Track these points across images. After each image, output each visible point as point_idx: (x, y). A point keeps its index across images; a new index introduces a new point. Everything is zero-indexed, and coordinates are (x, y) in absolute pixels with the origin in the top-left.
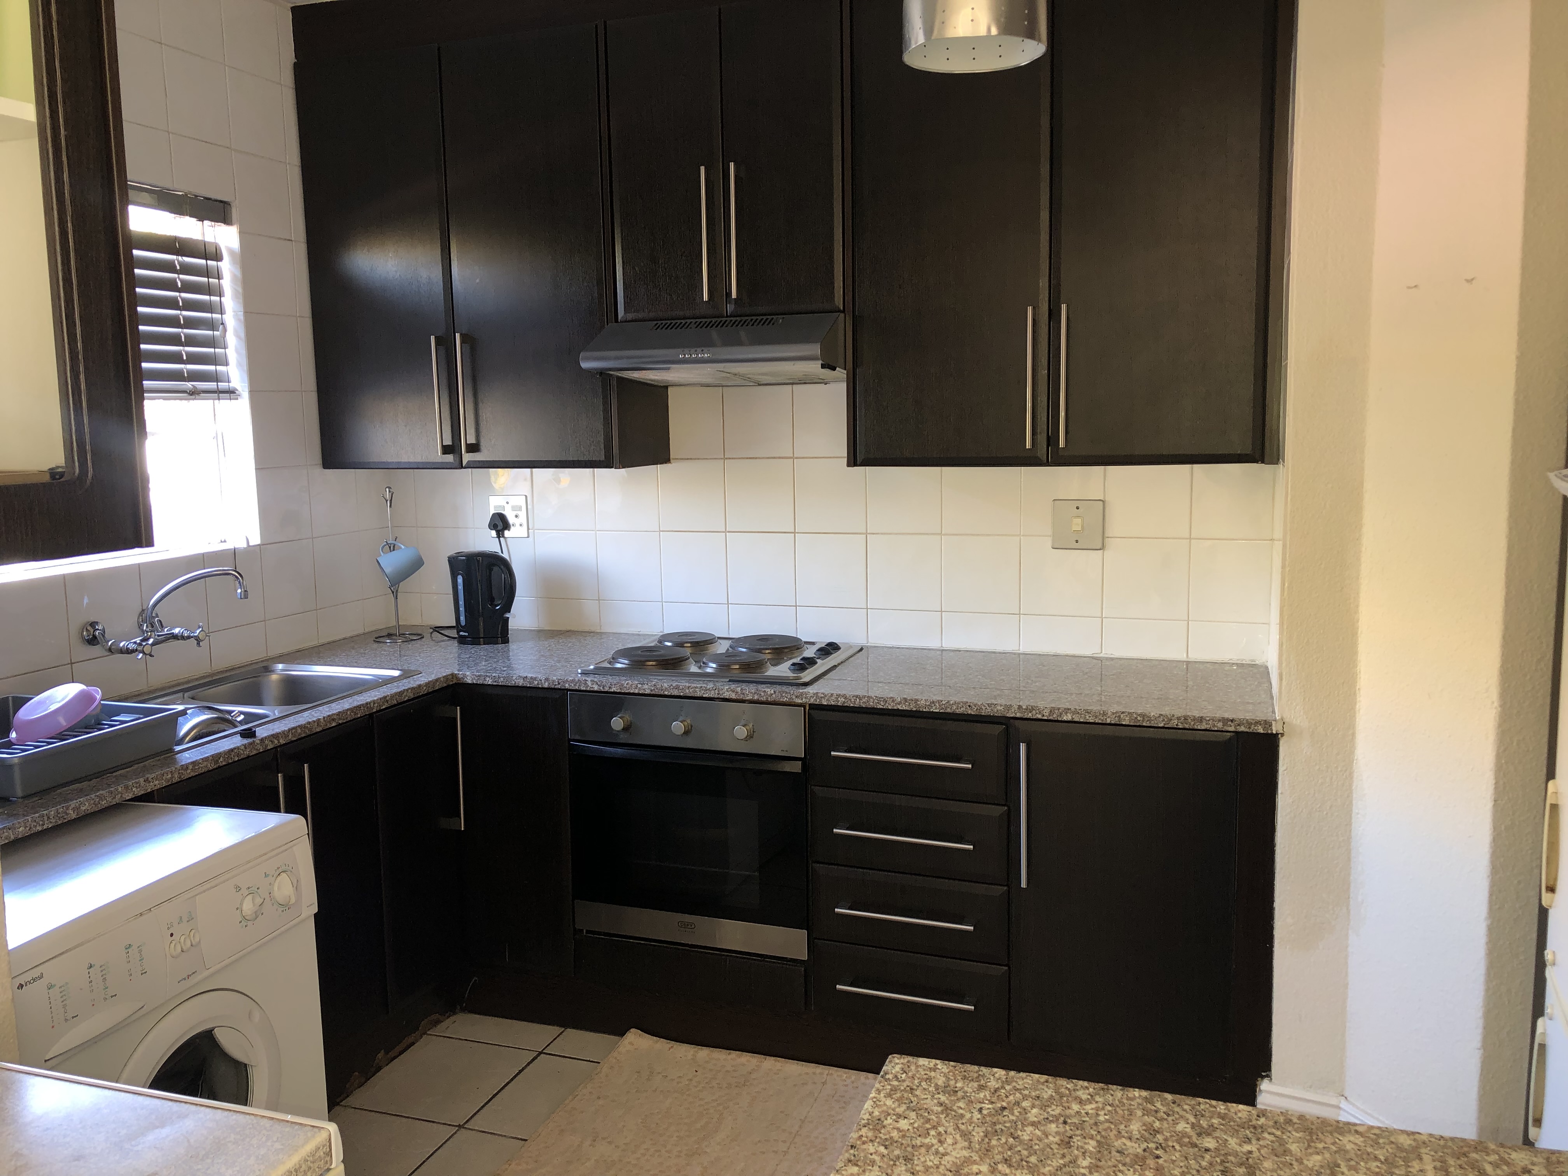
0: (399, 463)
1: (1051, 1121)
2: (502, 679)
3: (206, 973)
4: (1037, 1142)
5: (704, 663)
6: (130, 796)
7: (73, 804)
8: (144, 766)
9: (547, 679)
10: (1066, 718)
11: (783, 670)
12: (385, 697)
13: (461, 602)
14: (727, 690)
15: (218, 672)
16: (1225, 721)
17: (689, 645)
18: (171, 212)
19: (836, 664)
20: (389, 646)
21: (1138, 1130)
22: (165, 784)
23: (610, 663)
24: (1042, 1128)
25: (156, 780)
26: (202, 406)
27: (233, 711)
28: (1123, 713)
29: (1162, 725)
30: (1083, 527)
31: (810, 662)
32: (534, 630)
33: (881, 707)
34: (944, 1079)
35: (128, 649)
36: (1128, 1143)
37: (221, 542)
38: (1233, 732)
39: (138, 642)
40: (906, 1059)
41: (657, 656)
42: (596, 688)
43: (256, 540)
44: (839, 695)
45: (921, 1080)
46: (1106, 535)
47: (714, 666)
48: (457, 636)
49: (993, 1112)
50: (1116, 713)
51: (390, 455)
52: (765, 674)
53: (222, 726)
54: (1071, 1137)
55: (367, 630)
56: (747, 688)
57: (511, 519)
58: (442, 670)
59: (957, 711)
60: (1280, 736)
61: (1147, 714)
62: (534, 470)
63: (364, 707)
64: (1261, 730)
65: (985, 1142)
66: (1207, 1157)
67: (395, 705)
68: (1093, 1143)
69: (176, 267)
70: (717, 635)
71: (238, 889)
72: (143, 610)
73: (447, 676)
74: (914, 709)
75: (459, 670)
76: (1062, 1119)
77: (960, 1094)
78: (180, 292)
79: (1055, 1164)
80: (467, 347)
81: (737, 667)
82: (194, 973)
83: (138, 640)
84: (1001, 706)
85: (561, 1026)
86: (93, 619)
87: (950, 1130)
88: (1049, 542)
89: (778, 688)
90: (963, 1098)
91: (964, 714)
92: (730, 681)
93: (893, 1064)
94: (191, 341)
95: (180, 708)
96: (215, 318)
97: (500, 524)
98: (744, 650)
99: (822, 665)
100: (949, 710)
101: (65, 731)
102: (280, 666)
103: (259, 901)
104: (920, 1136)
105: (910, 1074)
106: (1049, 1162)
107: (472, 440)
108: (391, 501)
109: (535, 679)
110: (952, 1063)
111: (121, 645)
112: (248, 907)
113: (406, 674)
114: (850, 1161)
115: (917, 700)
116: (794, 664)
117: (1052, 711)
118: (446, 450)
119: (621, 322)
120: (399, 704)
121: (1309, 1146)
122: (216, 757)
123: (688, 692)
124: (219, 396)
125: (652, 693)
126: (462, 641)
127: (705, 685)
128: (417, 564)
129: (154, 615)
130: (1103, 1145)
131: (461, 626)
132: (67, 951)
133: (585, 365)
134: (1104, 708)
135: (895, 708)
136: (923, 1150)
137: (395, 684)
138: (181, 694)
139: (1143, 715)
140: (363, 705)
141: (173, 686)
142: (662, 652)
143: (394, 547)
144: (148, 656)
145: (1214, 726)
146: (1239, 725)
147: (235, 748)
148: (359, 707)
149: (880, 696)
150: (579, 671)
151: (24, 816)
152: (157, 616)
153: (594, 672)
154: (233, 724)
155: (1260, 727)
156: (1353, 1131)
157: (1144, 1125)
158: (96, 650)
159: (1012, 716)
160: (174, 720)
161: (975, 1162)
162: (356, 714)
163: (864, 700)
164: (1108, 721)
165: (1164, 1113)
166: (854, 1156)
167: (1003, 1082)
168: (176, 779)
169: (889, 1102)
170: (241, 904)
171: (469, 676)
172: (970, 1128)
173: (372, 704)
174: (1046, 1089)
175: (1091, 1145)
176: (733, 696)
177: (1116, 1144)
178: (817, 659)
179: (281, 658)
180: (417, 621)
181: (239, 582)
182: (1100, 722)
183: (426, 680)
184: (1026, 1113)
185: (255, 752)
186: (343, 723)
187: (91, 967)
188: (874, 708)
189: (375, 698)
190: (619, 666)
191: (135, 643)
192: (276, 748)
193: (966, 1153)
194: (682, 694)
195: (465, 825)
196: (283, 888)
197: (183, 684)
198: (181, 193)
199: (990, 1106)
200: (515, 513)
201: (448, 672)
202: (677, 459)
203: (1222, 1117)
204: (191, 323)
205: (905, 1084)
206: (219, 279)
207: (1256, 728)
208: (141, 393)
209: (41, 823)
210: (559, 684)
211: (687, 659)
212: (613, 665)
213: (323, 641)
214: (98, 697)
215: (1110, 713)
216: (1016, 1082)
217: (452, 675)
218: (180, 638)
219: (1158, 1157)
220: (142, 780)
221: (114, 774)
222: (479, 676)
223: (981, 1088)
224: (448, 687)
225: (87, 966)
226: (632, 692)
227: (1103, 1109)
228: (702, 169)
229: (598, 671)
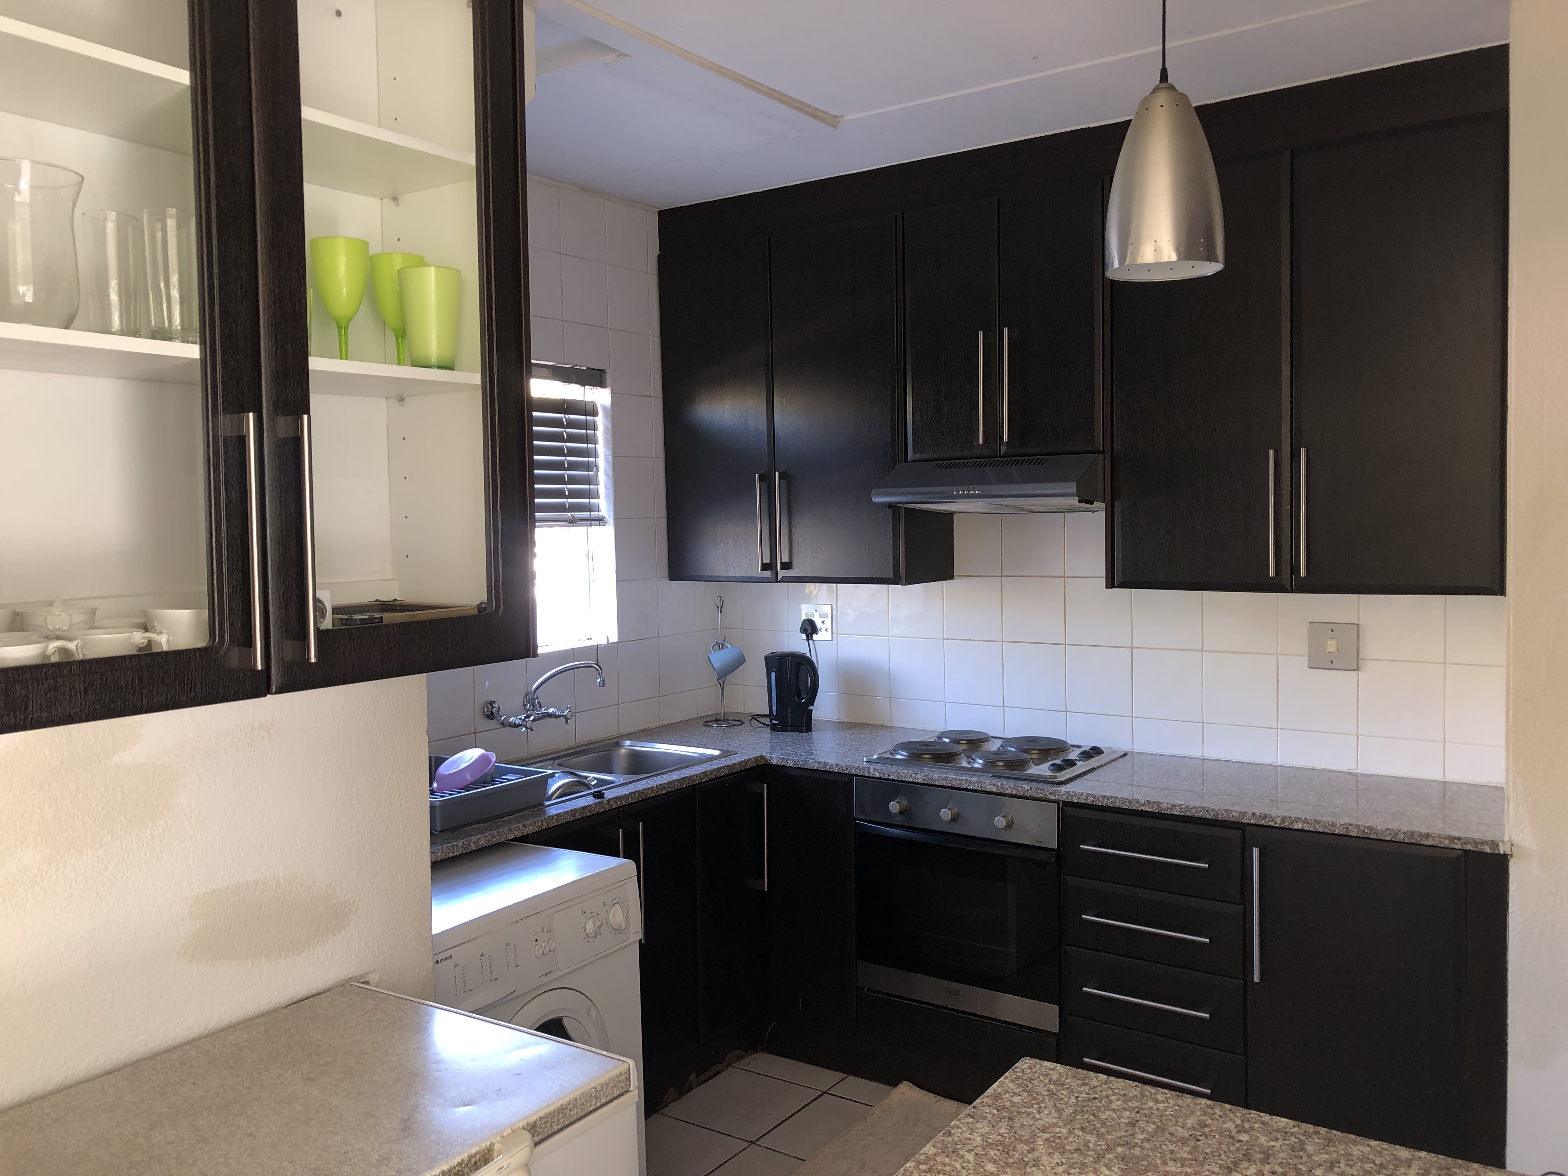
0: (728, 577)
1: (1128, 1110)
2: (801, 762)
3: (560, 973)
4: (1111, 1121)
5: (973, 759)
6: (511, 837)
7: (474, 839)
8: (523, 815)
9: (837, 765)
10: (1298, 826)
11: (1043, 769)
12: (705, 772)
13: (774, 695)
14: (989, 784)
15: (580, 745)
16: (1452, 839)
17: (965, 742)
18: (562, 382)
19: (1095, 767)
20: (715, 730)
21: (1192, 1124)
22: (537, 830)
23: (891, 754)
24: (1119, 1113)
25: (530, 827)
26: (579, 531)
27: (589, 777)
28: (1351, 825)
29: (1389, 839)
30: (1338, 649)
31: (1071, 763)
32: (835, 722)
33: (1127, 807)
34: (1058, 1076)
35: (515, 723)
36: (1180, 1130)
37: (588, 639)
38: (1460, 850)
39: (523, 718)
40: (1034, 1061)
41: (933, 750)
42: (877, 775)
43: (614, 638)
44: (1088, 795)
45: (1041, 1074)
46: (1360, 656)
47: (981, 762)
48: (770, 724)
49: (1086, 1099)
50: (1344, 824)
51: (721, 570)
52: (1027, 772)
53: (580, 788)
54: (1138, 1121)
55: (699, 715)
56: (1006, 783)
57: (819, 624)
58: (754, 752)
59: (1196, 815)
60: (1509, 857)
61: (1375, 827)
62: (838, 584)
63: (688, 779)
64: (1488, 850)
65: (1072, 1116)
66: (1238, 1145)
67: (713, 779)
68: (1153, 1126)
69: (563, 422)
70: (991, 735)
71: (584, 912)
72: (527, 693)
73: (757, 757)
74: (1157, 811)
75: (766, 753)
76: (1137, 1110)
77: (1066, 1086)
78: (565, 442)
79: (1118, 1134)
80: (784, 482)
81: (1002, 764)
82: (550, 972)
83: (523, 717)
84: (1236, 812)
85: (845, 1073)
86: (491, 699)
87: (1050, 1106)
88: (1305, 661)
89: (1035, 785)
90: (1067, 1088)
91: (1203, 818)
92: (993, 776)
93: (1023, 1063)
94: (573, 480)
95: (550, 772)
96: (591, 461)
97: (809, 628)
98: (1013, 749)
99: (1081, 766)
100: (1188, 814)
101: (471, 784)
102: (628, 742)
103: (598, 923)
104: (1025, 1107)
105: (1033, 1070)
106: (1114, 1133)
107: (785, 559)
108: (721, 607)
109: (827, 764)
110: (1068, 1067)
111: (511, 720)
112: (590, 927)
113: (725, 754)
114: (969, 1115)
115: (1159, 803)
116: (1053, 765)
117: (1284, 819)
118: (765, 567)
119: (910, 462)
120: (717, 778)
121: (1324, 1148)
122: (574, 812)
123: (955, 784)
124: (591, 523)
125: (924, 782)
126: (774, 728)
127: (970, 779)
128: (740, 661)
129: (535, 697)
130: (1161, 1129)
131: (773, 715)
132: (469, 941)
133: (876, 500)
134: (1334, 820)
135: (1140, 809)
136: (1024, 1115)
137: (715, 761)
138: (551, 762)
139: (1370, 828)
140: (687, 777)
141: (547, 754)
142: (938, 747)
143: (723, 645)
144: (529, 730)
145: (1441, 843)
146: (1465, 844)
147: (588, 806)
148: (684, 779)
149: (1125, 798)
150: (865, 759)
151: (442, 845)
152: (537, 698)
153: (877, 762)
154: (588, 787)
155: (1487, 847)
156: (1365, 1144)
157: (1199, 1121)
158: (493, 723)
159: (1247, 822)
160: (544, 781)
161: (1059, 1127)
162: (682, 784)
163: (1111, 800)
164: (1337, 832)
165: (1219, 1115)
166: (974, 1112)
167: (1102, 1083)
168: (545, 826)
169: (1011, 1085)
170: (586, 924)
171: (775, 759)
172: (1064, 1107)
173: (695, 777)
174: (1134, 1091)
175: (1151, 1128)
176: (994, 790)
177: (1170, 1129)
178: (1078, 761)
179: (630, 736)
180: (740, 709)
181: (599, 673)
182: (1329, 832)
183: (740, 760)
184: (1111, 1103)
185: (603, 810)
186: (671, 791)
187: (483, 955)
188: (1120, 808)
189: (698, 773)
190: (899, 757)
191: (520, 719)
192: (619, 808)
193: (1054, 1121)
194: (950, 785)
195: (768, 887)
196: (616, 916)
197: (553, 753)
198: (569, 366)
199: (1086, 1096)
200: (822, 619)
201: (758, 754)
202: (960, 576)
203: (1263, 1123)
204: (573, 466)
205: (1027, 1076)
206: (595, 430)
207: (1483, 847)
208: (534, 521)
209: (452, 851)
210: (847, 769)
211: (959, 755)
212: (893, 756)
213: (662, 723)
214: (493, 760)
215: (1338, 825)
216: (1113, 1084)
217: (761, 756)
218: (553, 716)
219: (1199, 1140)
220: (521, 825)
221: (502, 819)
222: (782, 758)
223: (1084, 1084)
224: (758, 766)
225: (480, 954)
226: (907, 780)
227: (1172, 1107)
228: (981, 333)
229: (881, 760)
